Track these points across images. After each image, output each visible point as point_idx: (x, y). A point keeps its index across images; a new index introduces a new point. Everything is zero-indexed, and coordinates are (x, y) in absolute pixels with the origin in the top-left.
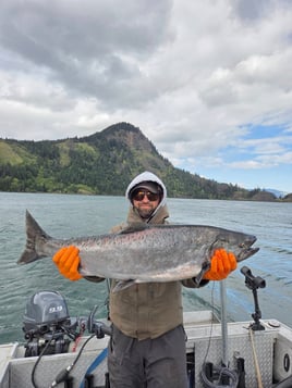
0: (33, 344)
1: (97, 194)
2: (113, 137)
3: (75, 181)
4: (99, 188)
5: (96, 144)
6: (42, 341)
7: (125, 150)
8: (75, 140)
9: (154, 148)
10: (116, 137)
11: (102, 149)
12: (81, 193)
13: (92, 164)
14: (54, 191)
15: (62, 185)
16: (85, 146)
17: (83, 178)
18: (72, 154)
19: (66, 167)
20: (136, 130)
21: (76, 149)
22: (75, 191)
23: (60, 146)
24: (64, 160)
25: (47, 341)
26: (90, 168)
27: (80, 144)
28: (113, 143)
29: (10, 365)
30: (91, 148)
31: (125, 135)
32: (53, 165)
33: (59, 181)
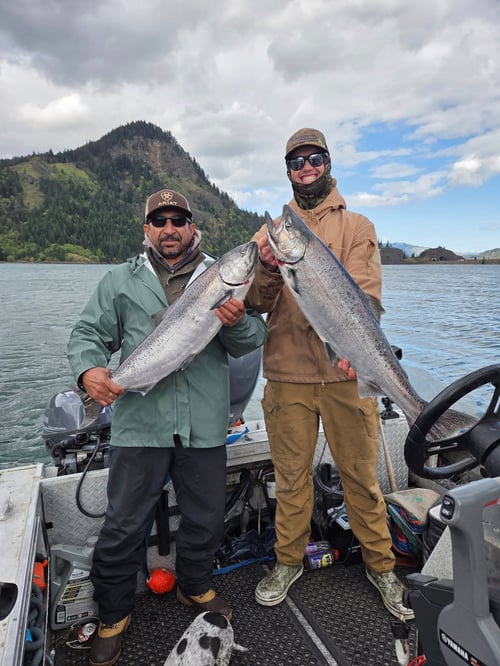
0: (69, 461)
1: (102, 261)
2: (122, 152)
3: (57, 238)
4: (106, 250)
5: (91, 167)
6: (82, 456)
7: (148, 178)
8: (49, 157)
9: (201, 173)
10: (128, 151)
11: (104, 176)
12: (71, 261)
13: (86, 204)
14: (20, 258)
15: (33, 246)
16: (69, 169)
17: (72, 231)
18: (46, 186)
19: (37, 213)
20: (166, 138)
21: (53, 176)
22: (60, 258)
23: (19, 169)
24: (33, 199)
25: (89, 456)
26: (85, 213)
27: (59, 166)
28: (123, 164)
29: (41, 487)
30: (82, 174)
31: (145, 147)
32: (12, 208)
33: (26, 238)
